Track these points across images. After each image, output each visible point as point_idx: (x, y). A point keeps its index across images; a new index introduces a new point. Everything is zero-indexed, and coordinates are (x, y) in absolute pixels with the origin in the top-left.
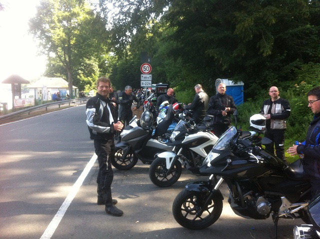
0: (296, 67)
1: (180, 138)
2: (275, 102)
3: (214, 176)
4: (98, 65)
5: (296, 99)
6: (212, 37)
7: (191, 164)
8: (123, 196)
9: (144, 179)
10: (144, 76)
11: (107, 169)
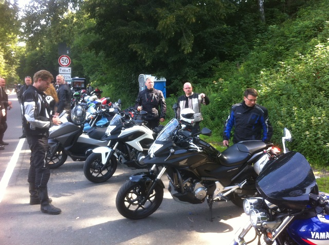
0: (213, 65)
1: (116, 132)
2: (191, 97)
3: (157, 167)
4: (4, 56)
5: (215, 95)
6: (135, 32)
7: (127, 158)
8: (56, 194)
9: (76, 176)
10: (62, 68)
11: (44, 166)
